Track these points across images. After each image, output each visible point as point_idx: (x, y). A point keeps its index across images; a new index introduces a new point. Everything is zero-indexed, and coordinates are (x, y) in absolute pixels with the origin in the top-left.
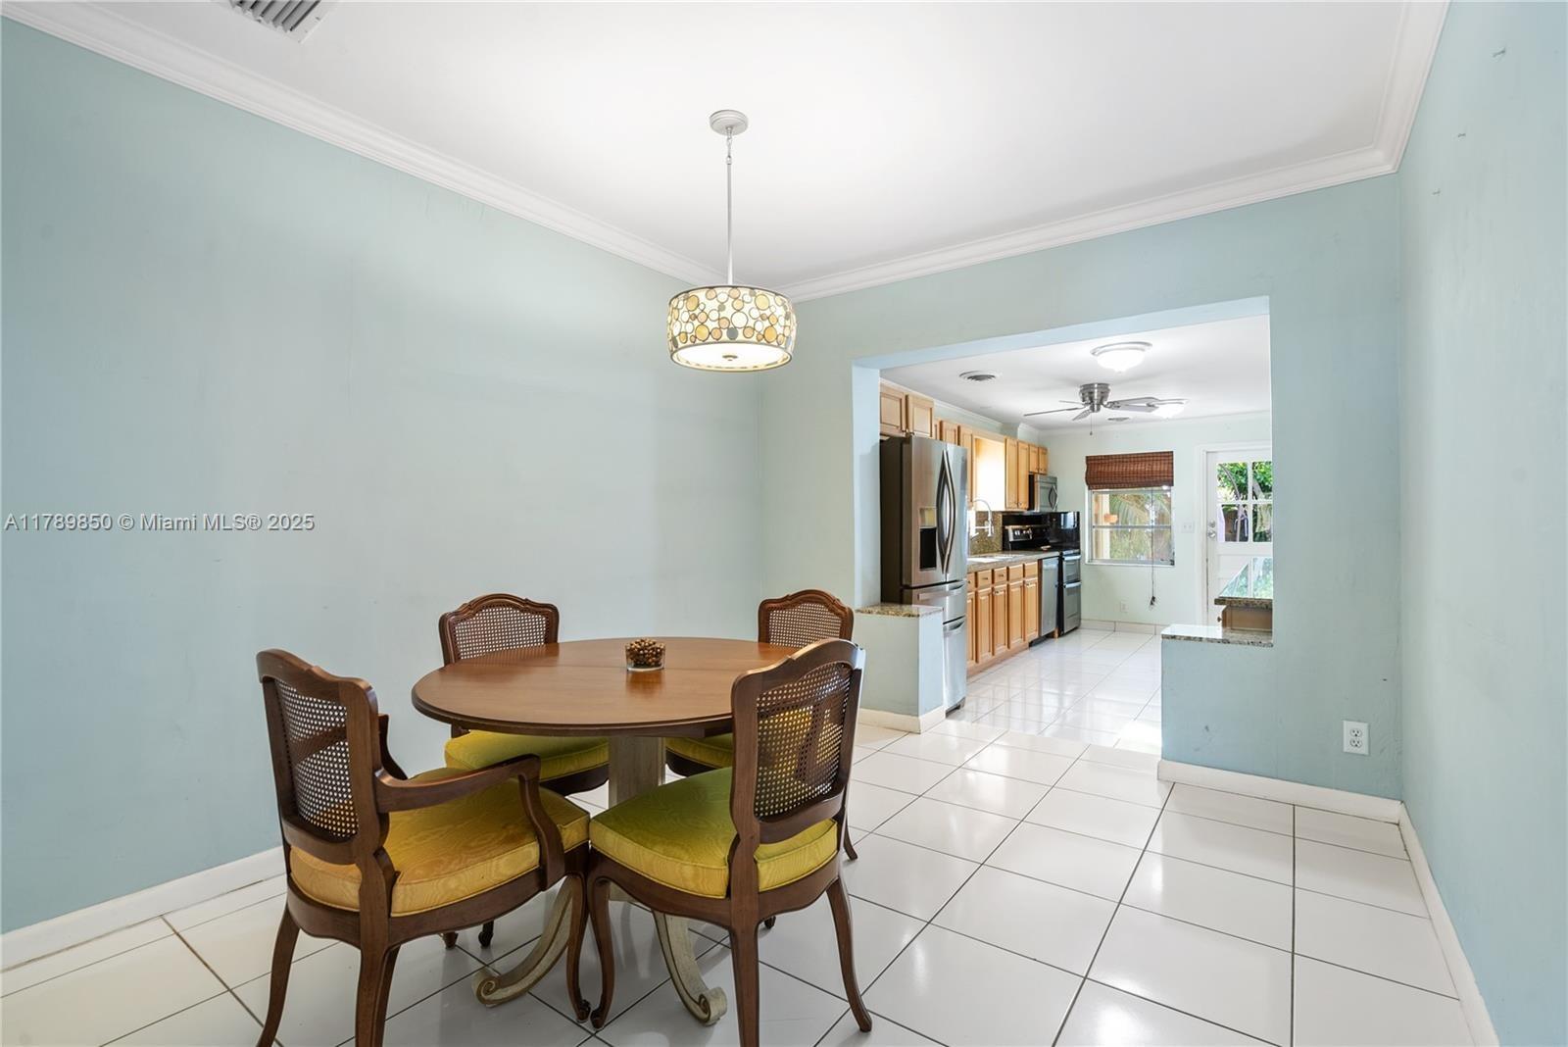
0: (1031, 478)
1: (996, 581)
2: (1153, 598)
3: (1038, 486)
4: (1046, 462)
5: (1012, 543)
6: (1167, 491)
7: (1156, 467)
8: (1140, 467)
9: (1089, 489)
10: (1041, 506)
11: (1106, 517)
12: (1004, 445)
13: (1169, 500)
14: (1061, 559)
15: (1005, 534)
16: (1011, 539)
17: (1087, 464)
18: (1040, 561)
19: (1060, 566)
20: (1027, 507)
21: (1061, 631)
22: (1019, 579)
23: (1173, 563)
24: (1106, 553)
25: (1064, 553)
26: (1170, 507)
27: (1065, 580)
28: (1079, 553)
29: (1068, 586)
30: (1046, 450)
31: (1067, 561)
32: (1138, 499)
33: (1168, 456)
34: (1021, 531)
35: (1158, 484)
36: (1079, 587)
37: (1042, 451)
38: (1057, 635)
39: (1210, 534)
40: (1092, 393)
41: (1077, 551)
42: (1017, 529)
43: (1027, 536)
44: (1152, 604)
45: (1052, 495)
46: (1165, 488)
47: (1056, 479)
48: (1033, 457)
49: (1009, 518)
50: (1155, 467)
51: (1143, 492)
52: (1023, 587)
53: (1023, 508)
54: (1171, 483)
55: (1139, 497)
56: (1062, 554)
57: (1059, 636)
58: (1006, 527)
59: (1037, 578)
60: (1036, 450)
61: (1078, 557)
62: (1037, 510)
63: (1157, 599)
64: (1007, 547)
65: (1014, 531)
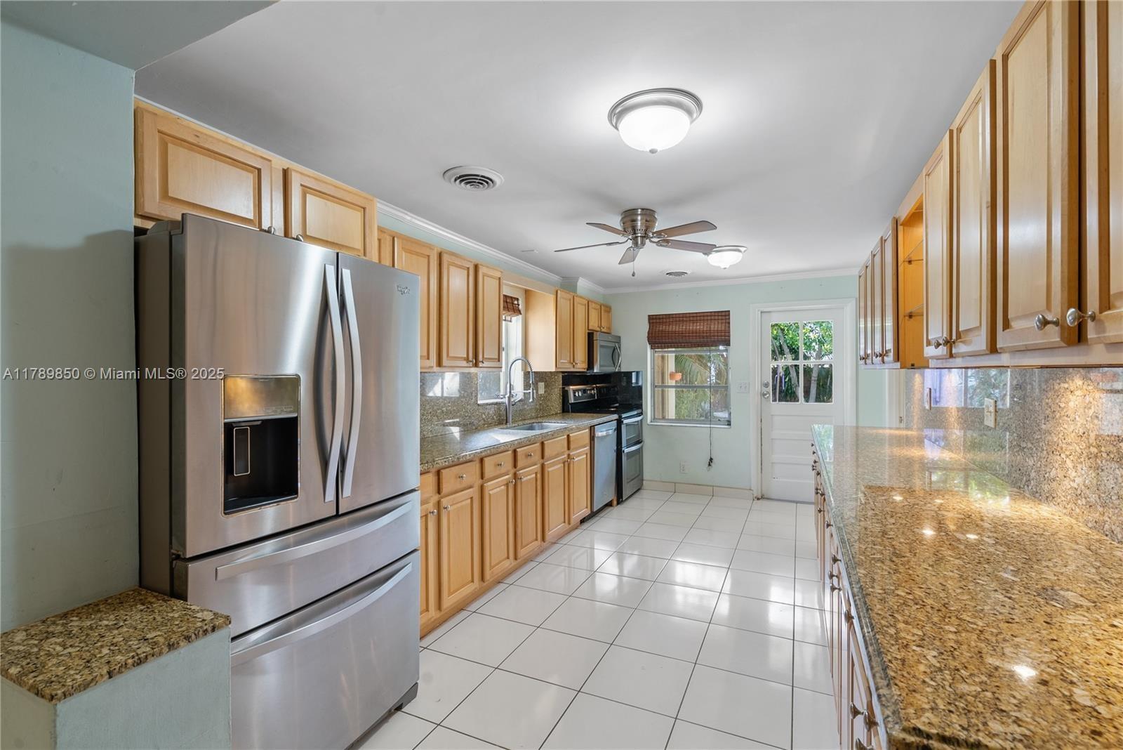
0: (590, 336)
1: (520, 464)
2: (711, 459)
3: (597, 345)
4: (609, 321)
5: (571, 404)
6: (724, 351)
7: (715, 326)
8: (699, 327)
9: (652, 348)
10: (601, 366)
11: (672, 376)
12: (554, 296)
13: (726, 359)
14: (619, 422)
15: (565, 395)
16: (572, 400)
17: (649, 323)
18: (592, 428)
19: (619, 430)
20: (587, 367)
21: (620, 499)
22: (562, 454)
23: (729, 424)
24: (671, 413)
25: (624, 416)
26: (726, 365)
27: (624, 443)
28: (641, 414)
29: (626, 450)
30: (610, 308)
31: (627, 425)
32: (700, 358)
33: (724, 316)
34: (584, 391)
35: (716, 343)
36: (639, 451)
37: (606, 309)
38: (615, 502)
39: (764, 395)
40: (634, 221)
41: (639, 411)
42: (578, 390)
43: (592, 396)
44: (709, 465)
45: (614, 353)
46: (721, 348)
47: (620, 337)
48: (594, 315)
49: (569, 378)
50: (712, 327)
51: (703, 352)
52: (568, 464)
53: (581, 366)
54: (727, 343)
55: (701, 356)
56: (620, 417)
57: (618, 503)
58: (566, 388)
59: (588, 448)
60: (599, 307)
61: (639, 418)
62: (596, 370)
63: (714, 460)
64: (568, 409)
65: (574, 392)
